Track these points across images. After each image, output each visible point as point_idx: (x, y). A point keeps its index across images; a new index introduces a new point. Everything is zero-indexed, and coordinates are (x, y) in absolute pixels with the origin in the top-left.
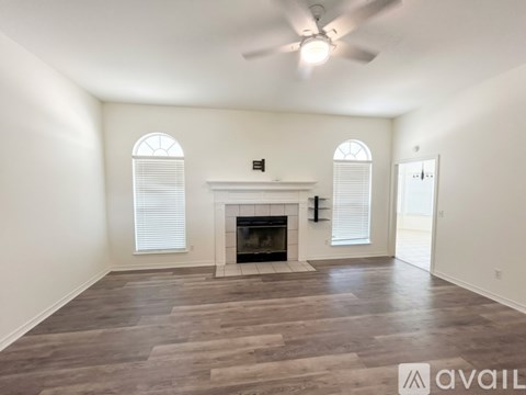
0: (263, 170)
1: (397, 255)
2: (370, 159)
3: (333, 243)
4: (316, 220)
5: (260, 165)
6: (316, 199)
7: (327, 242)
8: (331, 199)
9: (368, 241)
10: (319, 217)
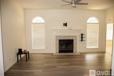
0: (66, 26)
1: (106, 52)
2: (98, 23)
3: (87, 48)
4: (82, 41)
5: (66, 25)
6: (82, 34)
7: (85, 47)
8: (86, 34)
9: (98, 47)
10: (83, 40)
